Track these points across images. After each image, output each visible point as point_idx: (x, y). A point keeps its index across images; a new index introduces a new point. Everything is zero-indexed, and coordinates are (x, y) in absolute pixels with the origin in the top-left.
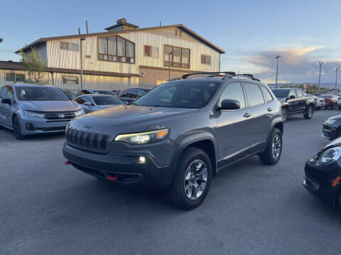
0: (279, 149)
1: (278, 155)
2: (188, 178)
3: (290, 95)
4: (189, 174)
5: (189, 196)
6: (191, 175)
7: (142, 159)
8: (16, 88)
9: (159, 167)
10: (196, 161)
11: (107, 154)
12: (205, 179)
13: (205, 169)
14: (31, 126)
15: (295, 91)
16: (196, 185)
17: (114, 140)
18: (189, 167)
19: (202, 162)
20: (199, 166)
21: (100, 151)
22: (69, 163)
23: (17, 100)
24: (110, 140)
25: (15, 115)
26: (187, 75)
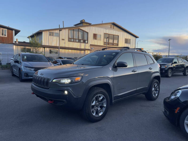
0: (157, 92)
1: (156, 95)
2: (93, 104)
3: (174, 61)
4: (94, 102)
5: (94, 114)
6: (96, 103)
7: (66, 92)
8: (22, 55)
9: (75, 97)
10: (99, 95)
11: (49, 89)
12: (105, 106)
13: (105, 100)
14: (27, 75)
15: (177, 59)
16: (99, 109)
17: (52, 82)
18: (94, 98)
19: (103, 96)
20: (101, 98)
21: (45, 87)
22: (33, 93)
23: (21, 61)
24: (50, 81)
25: (20, 69)
26: (105, 49)
